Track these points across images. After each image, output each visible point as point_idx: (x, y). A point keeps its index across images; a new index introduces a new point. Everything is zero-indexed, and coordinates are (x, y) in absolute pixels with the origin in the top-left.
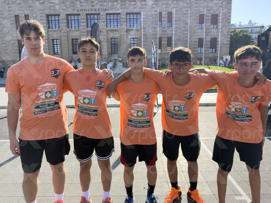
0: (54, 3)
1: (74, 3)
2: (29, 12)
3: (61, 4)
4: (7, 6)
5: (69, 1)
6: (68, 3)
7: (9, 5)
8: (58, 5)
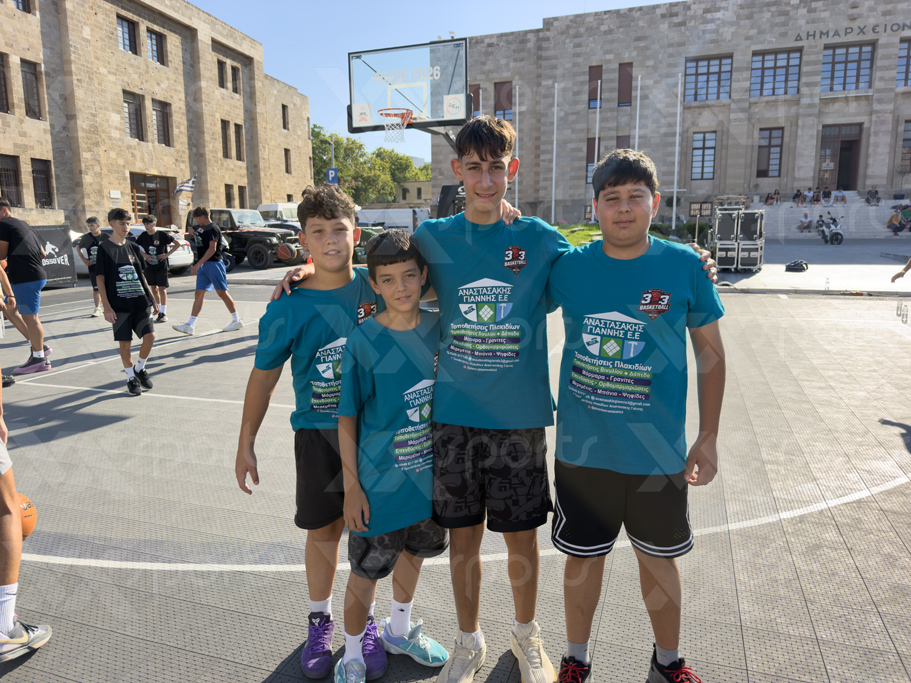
0: (718, 22)
1: (786, 13)
2: (635, 53)
3: (742, 22)
4: (571, 42)
5: (769, 11)
6: (768, 15)
7: (577, 40)
8: (732, 24)
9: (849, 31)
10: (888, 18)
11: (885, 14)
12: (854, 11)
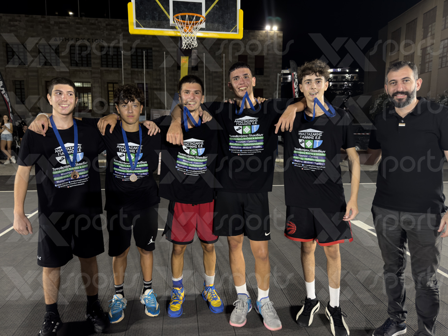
3: (29, 29)
6: (40, 27)
9: (78, 39)
10: (93, 36)
11: (92, 34)
12: (79, 30)
